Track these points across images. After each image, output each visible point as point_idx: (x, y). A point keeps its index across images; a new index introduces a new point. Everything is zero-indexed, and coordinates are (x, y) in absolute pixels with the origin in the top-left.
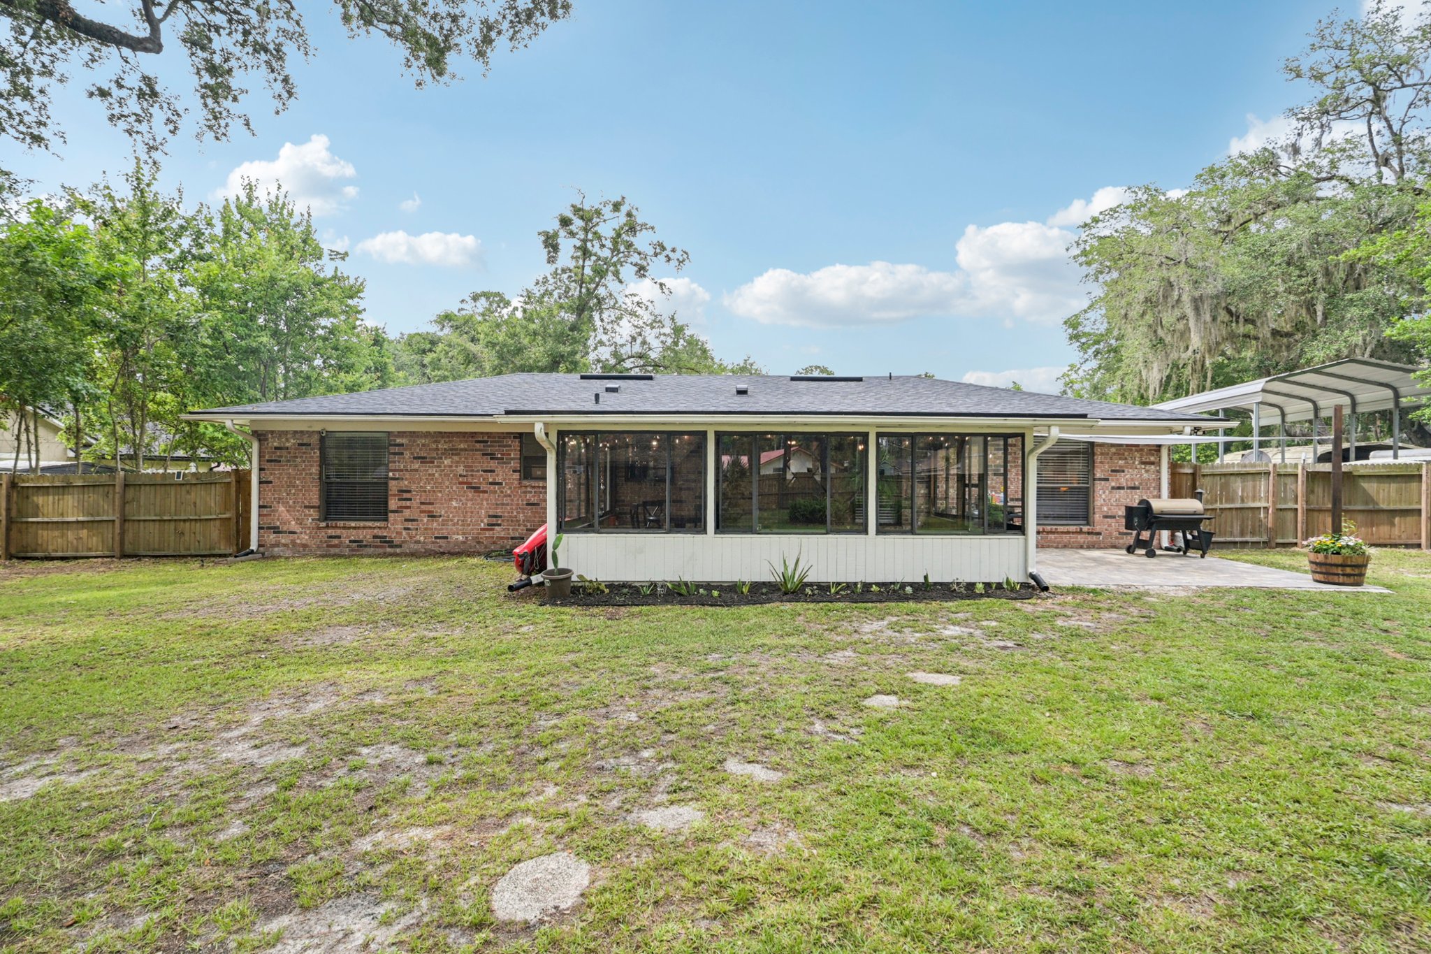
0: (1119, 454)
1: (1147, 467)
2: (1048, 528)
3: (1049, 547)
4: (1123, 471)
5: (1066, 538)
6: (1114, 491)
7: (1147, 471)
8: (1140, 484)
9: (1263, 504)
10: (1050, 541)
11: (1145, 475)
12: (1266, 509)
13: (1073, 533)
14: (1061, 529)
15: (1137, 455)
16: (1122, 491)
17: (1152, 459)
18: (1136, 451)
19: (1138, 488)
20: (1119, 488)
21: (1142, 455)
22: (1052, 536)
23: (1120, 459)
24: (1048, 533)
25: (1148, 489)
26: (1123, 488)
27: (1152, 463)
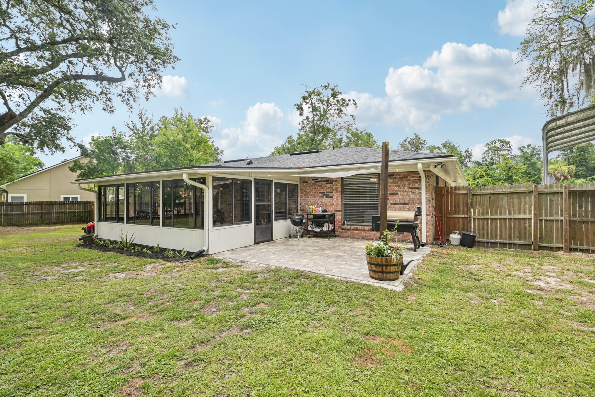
0: (394, 183)
1: (413, 191)
2: (353, 227)
3: (354, 238)
4: (397, 194)
5: (364, 233)
6: (392, 206)
7: (413, 193)
8: (409, 201)
9: (527, 216)
10: (355, 235)
11: (412, 196)
12: (530, 219)
13: (368, 231)
14: (360, 228)
15: (406, 183)
16: (397, 206)
17: (417, 185)
18: (406, 181)
19: (407, 204)
20: (395, 204)
21: (409, 183)
22: (356, 232)
23: (395, 186)
24: (354, 230)
25: (414, 204)
26: (397, 204)
27: (417, 188)
